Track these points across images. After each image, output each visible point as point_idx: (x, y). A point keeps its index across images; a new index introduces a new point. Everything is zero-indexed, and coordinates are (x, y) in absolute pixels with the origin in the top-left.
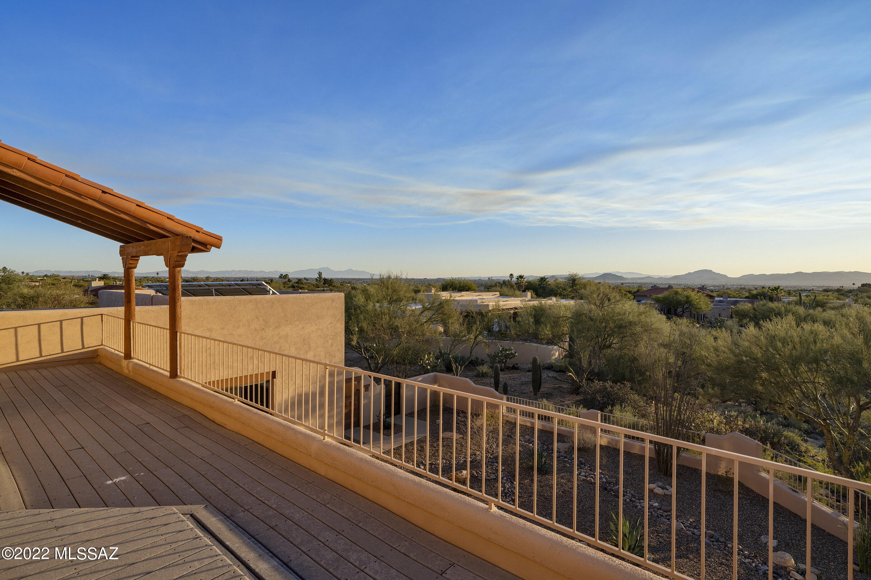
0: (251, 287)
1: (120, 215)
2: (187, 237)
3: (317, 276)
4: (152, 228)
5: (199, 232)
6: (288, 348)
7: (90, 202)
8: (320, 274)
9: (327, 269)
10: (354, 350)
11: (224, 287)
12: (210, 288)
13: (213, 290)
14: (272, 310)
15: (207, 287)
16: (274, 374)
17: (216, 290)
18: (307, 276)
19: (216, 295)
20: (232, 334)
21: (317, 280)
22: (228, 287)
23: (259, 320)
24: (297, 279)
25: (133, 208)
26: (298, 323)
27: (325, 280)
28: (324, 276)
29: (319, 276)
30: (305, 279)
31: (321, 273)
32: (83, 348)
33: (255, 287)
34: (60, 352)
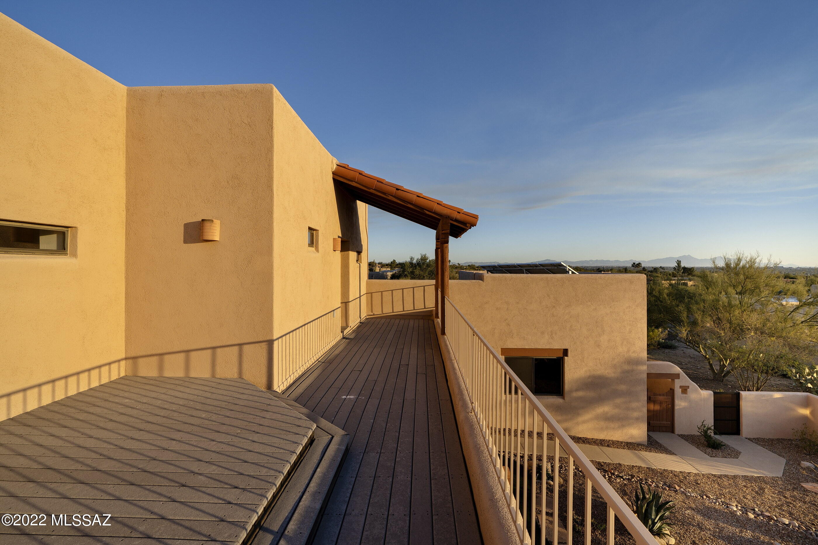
0: (553, 268)
1: (407, 205)
2: (446, 217)
3: (675, 265)
4: (427, 212)
5: (459, 213)
6: (580, 328)
7: (390, 198)
8: (679, 263)
9: (689, 257)
10: (689, 345)
11: (532, 268)
12: (522, 268)
13: (525, 270)
14: (563, 289)
15: (520, 268)
16: (565, 352)
17: (526, 270)
18: (663, 265)
19: (526, 273)
20: (525, 309)
21: (674, 268)
22: (535, 268)
23: (550, 298)
24: (653, 267)
25: (414, 198)
26: (589, 303)
27: (684, 268)
28: (683, 265)
29: (678, 264)
30: (661, 267)
31: (680, 261)
32: (425, 308)
33: (556, 268)
34: (413, 309)
